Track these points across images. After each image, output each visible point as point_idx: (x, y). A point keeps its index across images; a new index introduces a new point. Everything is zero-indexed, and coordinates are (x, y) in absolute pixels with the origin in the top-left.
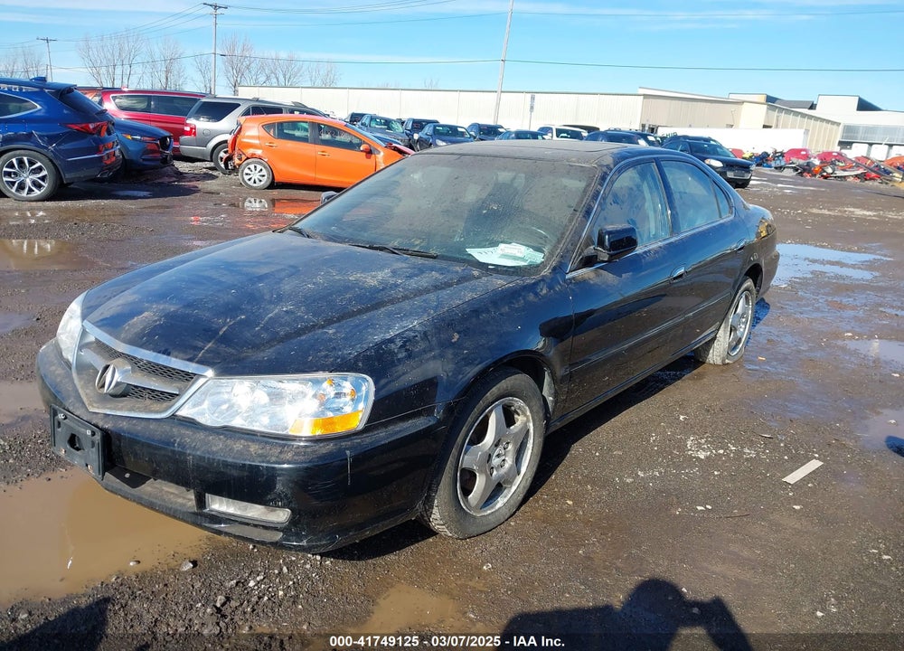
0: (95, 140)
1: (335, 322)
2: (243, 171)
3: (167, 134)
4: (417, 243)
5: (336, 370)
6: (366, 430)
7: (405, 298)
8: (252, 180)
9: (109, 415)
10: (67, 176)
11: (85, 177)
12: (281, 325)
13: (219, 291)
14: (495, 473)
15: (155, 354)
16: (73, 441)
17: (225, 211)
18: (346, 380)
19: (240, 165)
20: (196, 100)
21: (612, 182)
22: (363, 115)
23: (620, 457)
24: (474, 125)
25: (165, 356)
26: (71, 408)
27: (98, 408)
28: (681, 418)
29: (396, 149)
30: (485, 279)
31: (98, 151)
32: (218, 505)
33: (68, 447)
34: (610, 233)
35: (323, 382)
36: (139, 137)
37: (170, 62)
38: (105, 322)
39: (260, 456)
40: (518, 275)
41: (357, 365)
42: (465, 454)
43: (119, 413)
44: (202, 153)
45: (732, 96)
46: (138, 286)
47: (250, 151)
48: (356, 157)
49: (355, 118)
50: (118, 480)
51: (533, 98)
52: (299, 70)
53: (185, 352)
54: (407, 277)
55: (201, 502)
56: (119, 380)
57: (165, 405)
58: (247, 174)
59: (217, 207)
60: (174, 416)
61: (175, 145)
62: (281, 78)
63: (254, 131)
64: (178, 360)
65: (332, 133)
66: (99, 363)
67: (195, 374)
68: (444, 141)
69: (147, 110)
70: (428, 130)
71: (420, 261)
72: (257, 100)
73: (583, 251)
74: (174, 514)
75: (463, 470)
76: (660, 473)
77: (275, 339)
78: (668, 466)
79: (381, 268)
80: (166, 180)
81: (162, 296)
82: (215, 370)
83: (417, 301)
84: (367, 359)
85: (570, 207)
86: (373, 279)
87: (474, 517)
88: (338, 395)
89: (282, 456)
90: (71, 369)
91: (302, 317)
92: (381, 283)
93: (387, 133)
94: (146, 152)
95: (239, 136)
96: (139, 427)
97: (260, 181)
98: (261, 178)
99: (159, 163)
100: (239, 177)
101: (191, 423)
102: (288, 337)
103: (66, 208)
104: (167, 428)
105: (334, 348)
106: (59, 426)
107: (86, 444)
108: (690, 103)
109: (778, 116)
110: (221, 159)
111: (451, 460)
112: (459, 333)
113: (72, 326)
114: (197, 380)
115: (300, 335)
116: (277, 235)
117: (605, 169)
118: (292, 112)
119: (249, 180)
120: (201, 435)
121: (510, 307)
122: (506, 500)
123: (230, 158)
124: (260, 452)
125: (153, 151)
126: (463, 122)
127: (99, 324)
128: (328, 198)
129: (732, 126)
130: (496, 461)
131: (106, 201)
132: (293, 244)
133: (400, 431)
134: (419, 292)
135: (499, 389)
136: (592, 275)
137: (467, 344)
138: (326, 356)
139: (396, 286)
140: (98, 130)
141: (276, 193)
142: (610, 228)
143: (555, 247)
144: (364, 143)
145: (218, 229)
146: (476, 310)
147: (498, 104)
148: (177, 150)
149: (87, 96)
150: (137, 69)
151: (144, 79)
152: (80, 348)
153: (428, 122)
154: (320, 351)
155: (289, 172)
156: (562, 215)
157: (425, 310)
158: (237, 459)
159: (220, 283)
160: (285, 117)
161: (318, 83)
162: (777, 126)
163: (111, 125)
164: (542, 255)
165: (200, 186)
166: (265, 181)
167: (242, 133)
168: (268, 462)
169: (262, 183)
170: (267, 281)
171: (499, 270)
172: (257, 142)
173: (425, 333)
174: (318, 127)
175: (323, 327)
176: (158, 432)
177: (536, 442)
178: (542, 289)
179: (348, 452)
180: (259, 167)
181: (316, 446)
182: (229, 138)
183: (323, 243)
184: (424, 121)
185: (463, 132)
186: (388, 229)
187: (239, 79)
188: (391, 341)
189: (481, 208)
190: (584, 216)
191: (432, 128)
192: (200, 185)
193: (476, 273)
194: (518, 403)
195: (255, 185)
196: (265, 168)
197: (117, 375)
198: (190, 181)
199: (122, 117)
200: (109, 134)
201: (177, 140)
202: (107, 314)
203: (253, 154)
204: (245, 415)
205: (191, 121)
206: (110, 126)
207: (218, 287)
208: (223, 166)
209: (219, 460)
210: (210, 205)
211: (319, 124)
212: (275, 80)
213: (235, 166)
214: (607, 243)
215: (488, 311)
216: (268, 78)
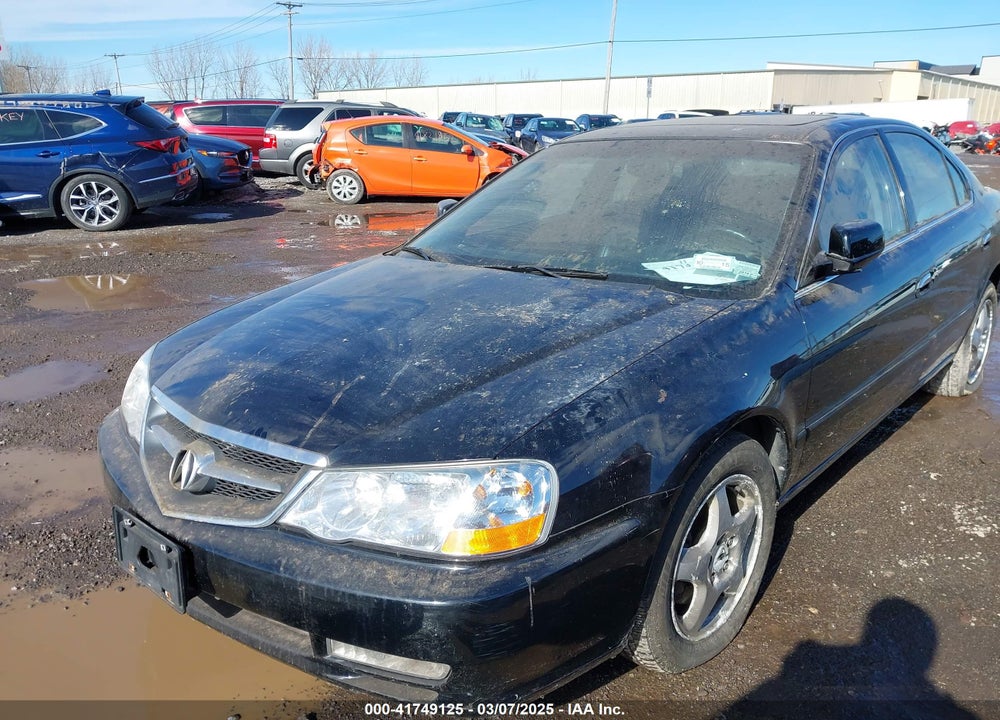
0: (167, 159)
1: (488, 380)
2: (331, 184)
3: (245, 147)
4: (576, 259)
5: (501, 456)
6: (551, 543)
7: (579, 339)
8: (342, 194)
9: (189, 521)
10: (141, 200)
11: (158, 201)
12: (417, 388)
13: (326, 340)
14: (716, 580)
15: (245, 435)
16: (144, 556)
17: (314, 231)
18: (517, 470)
19: (327, 177)
20: (275, 108)
21: (834, 162)
22: (457, 114)
23: (865, 537)
24: (583, 117)
25: (259, 439)
26: (139, 510)
27: (174, 510)
28: (933, 476)
29: (501, 148)
30: (684, 306)
31: (171, 171)
32: (343, 651)
33: (139, 563)
34: (848, 232)
35: (484, 473)
36: (215, 153)
37: (245, 71)
38: (178, 389)
39: (402, 587)
40: (728, 297)
41: (531, 447)
42: (680, 561)
43: (201, 519)
44: (284, 166)
45: (877, 65)
46: (219, 336)
47: (338, 161)
48: (457, 160)
49: (449, 117)
50: (206, 605)
51: (650, 82)
52: (382, 69)
53: (286, 432)
54: (576, 308)
55: (320, 647)
56: (199, 472)
57: (262, 506)
58: (335, 187)
59: (306, 226)
60: (275, 525)
61: (254, 160)
62: (363, 79)
63: (341, 138)
64: (277, 444)
65: (427, 135)
66: (173, 445)
67: (302, 465)
68: (550, 136)
69: (223, 122)
70: (531, 126)
71: (587, 284)
72: (342, 103)
73: (811, 258)
74: (282, 656)
75: (678, 583)
76: (930, 561)
77: (409, 408)
78: (937, 550)
79: (538, 297)
80: (247, 199)
81: (251, 350)
82: (331, 458)
83: (597, 343)
84: (543, 436)
85: (785, 199)
86: (531, 313)
87: (692, 644)
88: (507, 491)
89: (434, 588)
90: (138, 453)
91: (442, 375)
92: (541, 319)
93: (486, 133)
94: (224, 169)
95: (325, 145)
96: (230, 541)
97: (351, 194)
98: (351, 191)
99: (238, 180)
100: (328, 191)
101: (299, 535)
102: (427, 404)
103: (140, 237)
104: (268, 543)
105: (494, 421)
106: (126, 534)
107: (161, 561)
108: (830, 76)
109: (934, 86)
110: (306, 172)
111: (664, 572)
112: (666, 388)
113: (138, 392)
114: (305, 473)
115: (443, 402)
116: (389, 259)
117: (822, 146)
118: (381, 113)
119: (339, 194)
120: (316, 554)
121: (730, 346)
122: (728, 613)
123: (315, 171)
124: (402, 580)
125: (231, 168)
126: (571, 114)
127: (171, 391)
128: (447, 208)
129: (881, 99)
130: (717, 564)
131: (182, 227)
132: (413, 270)
133: (598, 541)
134: (597, 330)
135: (723, 467)
136: (827, 292)
137: (680, 404)
138: (484, 434)
139: (564, 322)
140: (170, 147)
141: (369, 207)
142: (847, 225)
143: (775, 255)
144: (466, 143)
145: (309, 252)
146: (684, 353)
147: (607, 92)
148: (257, 165)
149: (159, 111)
150: (211, 82)
151: (218, 89)
152: (150, 423)
153: (531, 117)
154: (475, 425)
155: (382, 182)
156: (776, 211)
157: (612, 357)
158: (371, 591)
159: (325, 328)
160: (374, 119)
161: (404, 82)
162: (934, 97)
163: (184, 140)
164: (757, 268)
165: (284, 204)
166: (356, 194)
167: (327, 141)
168: (415, 597)
169: (353, 197)
170: (387, 323)
171: (699, 291)
172: (344, 150)
173: (619, 392)
174: (411, 129)
175: (473, 388)
176: (254, 547)
177: (766, 531)
178: (767, 316)
179: (528, 579)
180: (349, 179)
181: (483, 573)
182: (313, 147)
183: (451, 267)
184: (526, 116)
185: (572, 126)
186: (534, 244)
187: (318, 85)
188: (573, 406)
189: (659, 207)
190: (807, 211)
191: (536, 123)
192: (284, 202)
193: (670, 298)
194: (746, 480)
195: (345, 199)
196: (356, 179)
197: (198, 465)
198: (274, 199)
199: (197, 132)
200: (183, 150)
201: (256, 154)
202: (180, 378)
203: (341, 164)
204: (376, 521)
205: (270, 131)
206: (184, 142)
207: (323, 335)
208: (308, 179)
209: (344, 593)
210: (297, 224)
211: (413, 125)
212: (357, 83)
213: (322, 179)
214: (846, 246)
215: (701, 354)
216: (349, 81)
